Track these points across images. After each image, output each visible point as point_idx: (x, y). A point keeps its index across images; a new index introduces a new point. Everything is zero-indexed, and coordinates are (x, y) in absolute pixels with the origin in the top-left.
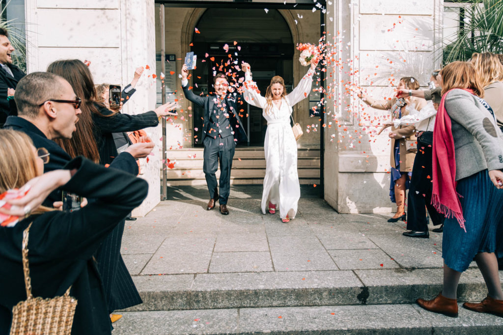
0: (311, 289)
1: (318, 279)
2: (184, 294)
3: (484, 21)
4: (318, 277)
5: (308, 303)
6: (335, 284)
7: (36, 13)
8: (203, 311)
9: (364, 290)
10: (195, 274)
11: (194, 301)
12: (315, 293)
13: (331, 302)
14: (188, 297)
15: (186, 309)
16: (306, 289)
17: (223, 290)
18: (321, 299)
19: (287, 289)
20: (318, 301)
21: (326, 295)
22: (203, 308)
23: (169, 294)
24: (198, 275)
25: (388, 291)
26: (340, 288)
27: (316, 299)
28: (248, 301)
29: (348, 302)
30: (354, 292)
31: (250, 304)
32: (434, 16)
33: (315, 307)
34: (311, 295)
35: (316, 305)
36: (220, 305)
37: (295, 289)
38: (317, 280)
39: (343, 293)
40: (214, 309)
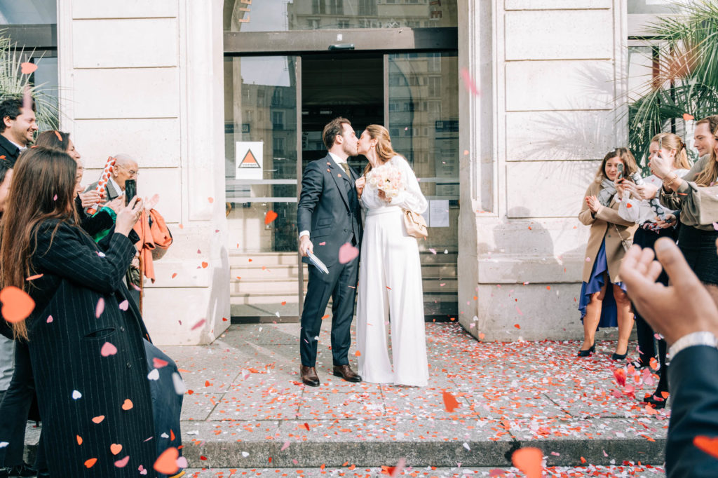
0: (439, 442)
1: (449, 430)
2: (266, 446)
3: (685, 67)
4: (449, 428)
5: (436, 462)
6: (472, 437)
7: (72, 75)
8: (292, 469)
9: (514, 447)
10: (280, 421)
11: (279, 455)
12: (444, 449)
13: (467, 461)
14: (272, 451)
15: (269, 467)
16: (432, 443)
17: (319, 442)
18: (453, 458)
19: (405, 442)
20: (449, 461)
21: (461, 453)
22: (291, 466)
23: (246, 445)
24: (283, 423)
25: (548, 447)
26: (480, 442)
27: (445, 457)
28: (352, 457)
29: (491, 462)
30: (501, 450)
31: (355, 462)
32: (614, 60)
33: (445, 468)
34: (439, 451)
35: (446, 466)
36: (315, 462)
37: (416, 443)
38: (447, 431)
39: (484, 449)
40: (306, 467)
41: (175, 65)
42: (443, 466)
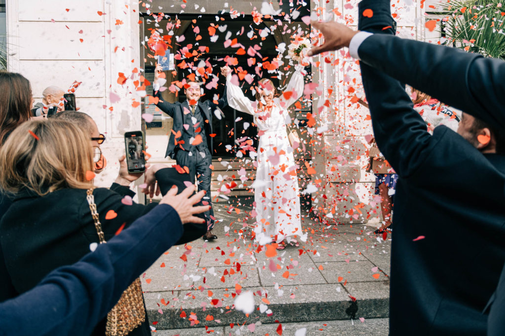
0: (299, 304)
1: (306, 293)
2: (167, 312)
3: (464, 32)
4: (306, 292)
5: (296, 319)
6: (323, 299)
7: (18, 26)
8: (187, 330)
9: (352, 304)
10: (179, 291)
11: (178, 319)
12: (302, 309)
13: (319, 317)
14: (172, 316)
15: (170, 329)
16: (293, 304)
17: (208, 307)
18: (309, 315)
19: (274, 305)
20: (306, 317)
21: (314, 311)
22: (187, 326)
23: (152, 312)
24: (182, 292)
25: (377, 304)
26: (328, 302)
27: (303, 314)
28: (234, 318)
29: (336, 316)
30: (343, 307)
31: (236, 321)
32: (416, 28)
33: (303, 323)
34: (299, 310)
35: (304, 321)
36: (205, 323)
37: (282, 305)
38: (304, 295)
39: (331, 307)
40: (199, 327)
41: (101, 20)
42: (302, 321)
